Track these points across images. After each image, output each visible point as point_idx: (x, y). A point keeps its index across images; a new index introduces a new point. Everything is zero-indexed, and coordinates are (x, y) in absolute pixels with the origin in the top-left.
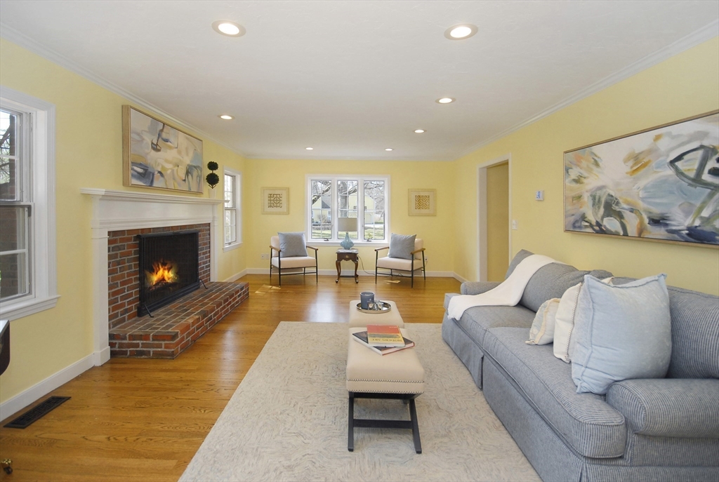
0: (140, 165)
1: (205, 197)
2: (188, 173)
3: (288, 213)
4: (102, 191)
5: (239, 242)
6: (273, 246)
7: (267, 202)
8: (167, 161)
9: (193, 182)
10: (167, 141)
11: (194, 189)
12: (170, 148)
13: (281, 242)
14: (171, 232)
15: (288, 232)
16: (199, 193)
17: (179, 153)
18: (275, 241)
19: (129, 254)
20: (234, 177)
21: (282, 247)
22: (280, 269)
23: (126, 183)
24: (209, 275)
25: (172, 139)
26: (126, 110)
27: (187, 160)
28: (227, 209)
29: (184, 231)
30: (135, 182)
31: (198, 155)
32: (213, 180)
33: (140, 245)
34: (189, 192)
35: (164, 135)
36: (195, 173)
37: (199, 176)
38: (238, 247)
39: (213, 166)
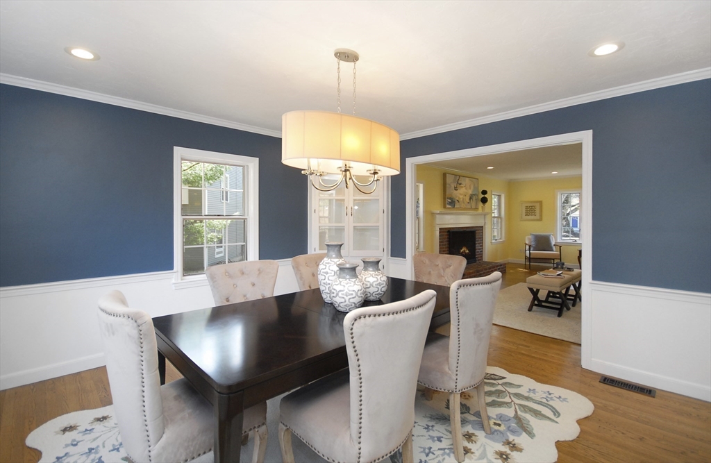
0: (450, 198)
1: (480, 211)
2: (470, 198)
3: (540, 219)
4: (438, 212)
5: (503, 239)
6: (527, 243)
7: (524, 211)
8: (461, 194)
9: (473, 203)
10: (460, 184)
11: (473, 207)
12: (462, 187)
13: (532, 240)
14: (462, 230)
15: (537, 233)
16: (476, 209)
17: (466, 189)
18: (528, 240)
19: (445, 245)
20: (499, 196)
21: (533, 244)
22: (530, 258)
23: (445, 207)
24: (482, 257)
25: (463, 183)
26: (444, 175)
27: (470, 192)
28: (494, 217)
29: (468, 230)
30: (448, 206)
31: (476, 188)
32: (484, 200)
33: (449, 235)
34: (471, 209)
35: (459, 182)
36: (474, 198)
37: (476, 199)
38: (503, 242)
39: (484, 192)
